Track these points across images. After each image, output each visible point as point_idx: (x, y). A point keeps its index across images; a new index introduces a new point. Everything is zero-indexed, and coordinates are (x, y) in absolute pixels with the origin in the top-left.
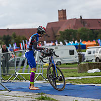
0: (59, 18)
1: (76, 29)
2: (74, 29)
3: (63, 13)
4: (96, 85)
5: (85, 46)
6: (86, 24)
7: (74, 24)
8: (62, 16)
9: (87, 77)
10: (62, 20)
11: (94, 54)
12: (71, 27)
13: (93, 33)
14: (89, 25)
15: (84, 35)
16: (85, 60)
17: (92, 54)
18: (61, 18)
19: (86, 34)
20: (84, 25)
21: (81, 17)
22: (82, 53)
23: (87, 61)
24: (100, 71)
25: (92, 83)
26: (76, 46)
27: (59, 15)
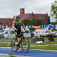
0: (20, 13)
1: (30, 19)
2: (28, 19)
3: (22, 10)
4: (41, 50)
5: (34, 28)
6: (35, 17)
7: (29, 16)
8: (22, 12)
9: (36, 46)
10: (22, 14)
11: (39, 33)
12: (27, 18)
13: (39, 21)
14: (37, 17)
15: (34, 23)
16: (34, 36)
17: (38, 33)
18: (22, 13)
19: (35, 22)
20: (34, 17)
21: (32, 13)
22: (33, 32)
23: (35, 37)
24: (43, 42)
25: (39, 49)
26: (30, 29)
27: (20, 11)
